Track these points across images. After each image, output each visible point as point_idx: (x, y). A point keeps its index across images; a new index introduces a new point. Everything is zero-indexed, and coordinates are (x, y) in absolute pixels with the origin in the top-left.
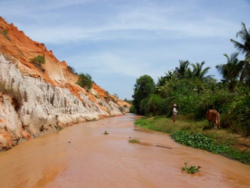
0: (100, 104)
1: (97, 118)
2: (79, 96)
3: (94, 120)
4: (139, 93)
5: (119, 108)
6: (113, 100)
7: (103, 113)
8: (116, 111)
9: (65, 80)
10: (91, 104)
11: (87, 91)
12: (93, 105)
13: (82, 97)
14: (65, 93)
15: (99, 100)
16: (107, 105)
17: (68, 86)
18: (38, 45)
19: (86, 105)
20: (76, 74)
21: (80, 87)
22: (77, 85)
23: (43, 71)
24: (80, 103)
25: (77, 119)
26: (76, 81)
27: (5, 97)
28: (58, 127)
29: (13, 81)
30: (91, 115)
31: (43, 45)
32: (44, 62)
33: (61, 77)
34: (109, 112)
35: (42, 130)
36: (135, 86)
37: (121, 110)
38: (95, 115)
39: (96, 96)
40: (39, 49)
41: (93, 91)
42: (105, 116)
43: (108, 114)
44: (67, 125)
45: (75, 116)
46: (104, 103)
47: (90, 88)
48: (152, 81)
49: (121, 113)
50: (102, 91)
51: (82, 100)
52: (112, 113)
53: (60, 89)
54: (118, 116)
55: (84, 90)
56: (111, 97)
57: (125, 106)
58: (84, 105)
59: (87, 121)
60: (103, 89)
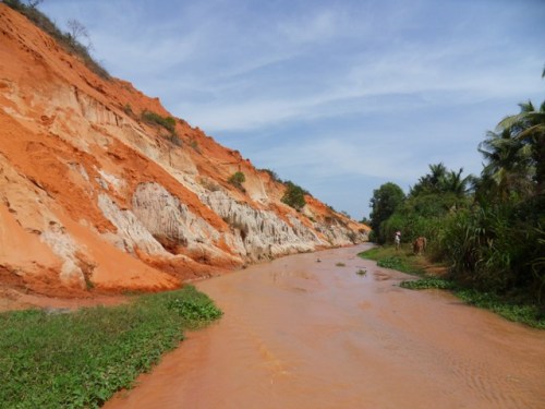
0: (318, 230)
1: (312, 248)
2: (287, 220)
3: (309, 251)
4: (380, 211)
5: (348, 235)
6: (341, 222)
7: (321, 242)
8: (341, 240)
9: (269, 199)
10: (304, 230)
11: (298, 211)
12: (307, 231)
13: (292, 221)
14: (271, 218)
15: (314, 225)
16: (328, 232)
17: (272, 207)
18: (230, 153)
19: (298, 232)
20: (280, 181)
21: (288, 207)
22: (285, 205)
23: (244, 191)
24: (290, 229)
25: (288, 249)
26: (281, 196)
27: (236, 230)
28: (271, 257)
29: (235, 215)
30: (305, 246)
31: (237, 152)
32: (243, 180)
33: (262, 194)
34: (330, 241)
35: (259, 258)
36: (372, 201)
37: (352, 237)
38: (310, 245)
39: (311, 219)
40: (233, 159)
41: (307, 210)
42: (325, 247)
43: (329, 245)
44: (278, 256)
45: (286, 246)
46: (323, 228)
47: (302, 206)
48: (399, 191)
49: (351, 243)
50: (320, 206)
51: (291, 225)
52: (335, 242)
53: (265, 213)
54: (345, 246)
55: (293, 211)
56: (337, 217)
57: (362, 231)
58: (295, 232)
59: (300, 252)
60: (324, 202)
